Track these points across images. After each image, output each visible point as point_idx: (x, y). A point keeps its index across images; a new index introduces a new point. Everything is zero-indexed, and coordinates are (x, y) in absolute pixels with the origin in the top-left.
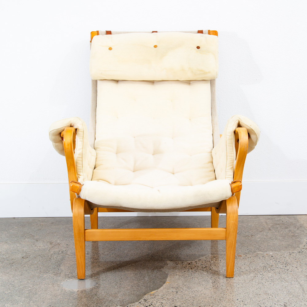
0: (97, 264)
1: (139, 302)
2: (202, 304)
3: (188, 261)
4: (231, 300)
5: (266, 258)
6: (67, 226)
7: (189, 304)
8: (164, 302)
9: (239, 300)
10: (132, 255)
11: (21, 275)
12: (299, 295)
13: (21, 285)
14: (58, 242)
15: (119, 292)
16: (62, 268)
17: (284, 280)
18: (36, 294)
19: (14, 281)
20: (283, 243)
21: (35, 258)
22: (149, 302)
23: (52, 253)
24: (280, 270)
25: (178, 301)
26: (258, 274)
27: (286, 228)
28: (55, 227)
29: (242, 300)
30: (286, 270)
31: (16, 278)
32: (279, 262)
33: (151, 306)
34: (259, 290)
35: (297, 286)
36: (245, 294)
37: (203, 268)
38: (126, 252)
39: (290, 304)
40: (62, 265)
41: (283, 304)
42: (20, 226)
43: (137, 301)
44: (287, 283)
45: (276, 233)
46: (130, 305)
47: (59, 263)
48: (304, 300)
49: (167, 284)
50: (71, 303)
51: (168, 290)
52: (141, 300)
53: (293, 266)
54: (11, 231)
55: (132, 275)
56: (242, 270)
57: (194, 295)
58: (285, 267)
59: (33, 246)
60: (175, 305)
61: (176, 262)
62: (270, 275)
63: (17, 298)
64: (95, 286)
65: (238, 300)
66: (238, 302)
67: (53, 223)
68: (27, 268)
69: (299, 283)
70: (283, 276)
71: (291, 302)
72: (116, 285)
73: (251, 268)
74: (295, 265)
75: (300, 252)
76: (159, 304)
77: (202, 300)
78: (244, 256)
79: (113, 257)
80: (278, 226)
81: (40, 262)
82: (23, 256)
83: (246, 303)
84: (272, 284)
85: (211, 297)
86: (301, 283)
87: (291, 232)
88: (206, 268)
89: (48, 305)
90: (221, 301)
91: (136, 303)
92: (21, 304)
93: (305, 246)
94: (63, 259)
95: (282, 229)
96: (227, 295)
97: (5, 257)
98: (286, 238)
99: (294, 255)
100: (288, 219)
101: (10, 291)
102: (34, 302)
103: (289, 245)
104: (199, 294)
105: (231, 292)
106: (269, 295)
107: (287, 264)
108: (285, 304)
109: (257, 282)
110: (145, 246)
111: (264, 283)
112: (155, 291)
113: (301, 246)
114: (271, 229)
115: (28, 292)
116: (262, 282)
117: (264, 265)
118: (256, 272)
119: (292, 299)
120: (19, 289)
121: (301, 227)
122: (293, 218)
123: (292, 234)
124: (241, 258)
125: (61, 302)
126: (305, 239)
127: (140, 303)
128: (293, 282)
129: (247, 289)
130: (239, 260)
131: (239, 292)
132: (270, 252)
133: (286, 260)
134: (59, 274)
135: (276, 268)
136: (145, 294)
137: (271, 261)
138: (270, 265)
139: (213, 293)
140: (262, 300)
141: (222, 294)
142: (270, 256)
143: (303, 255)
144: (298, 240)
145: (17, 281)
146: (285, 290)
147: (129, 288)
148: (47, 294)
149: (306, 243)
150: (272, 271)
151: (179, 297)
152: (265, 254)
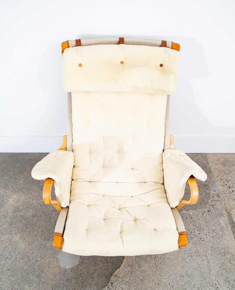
1: (107, 287)
4: (165, 284)
5: (188, 220)
8: (123, 287)
11: (33, 243)
12: (207, 276)
13: (33, 258)
15: (95, 271)
17: (198, 255)
18: (43, 272)
22: (114, 286)
24: (196, 239)
29: (172, 284)
30: (200, 239)
32: (196, 227)
34: (183, 269)
35: (206, 264)
36: (174, 276)
42: (31, 165)
44: (200, 259)
48: (209, 284)
49: (126, 259)
50: (65, 286)
51: (126, 269)
52: (109, 283)
53: (204, 232)
54: (25, 173)
57: (142, 278)
58: (199, 235)
62: (190, 246)
63: (32, 277)
64: (79, 261)
65: (169, 284)
66: (170, 287)
68: (37, 232)
69: (207, 259)
70: (198, 247)
81: (44, 223)
82: (34, 213)
84: (191, 261)
85: (153, 280)
90: (159, 286)
92: (34, 286)
96: (163, 277)
97: (22, 215)
98: (201, 189)
99: (205, 215)
101: (27, 267)
102: (42, 284)
103: (202, 200)
104: (146, 275)
105: (166, 273)
106: (189, 276)
107: (200, 230)
109: (182, 257)
111: (186, 259)
112: (118, 270)
113: (209, 201)
115: (38, 269)
116: (185, 257)
120: (32, 263)
121: (210, 172)
122: (205, 158)
125: (59, 285)
126: (212, 191)
128: (204, 258)
129: (175, 268)
132: (191, 211)
133: (200, 224)
135: (194, 236)
136: (112, 275)
137: (191, 225)
138: (190, 231)
139: (154, 274)
140: (184, 284)
141: (160, 276)
142: (191, 218)
143: (210, 216)
144: (208, 191)
145: (30, 252)
146: (199, 269)
147: (101, 265)
148: (50, 272)
149: (213, 197)
150: (191, 241)
151: (133, 281)
152: (187, 215)
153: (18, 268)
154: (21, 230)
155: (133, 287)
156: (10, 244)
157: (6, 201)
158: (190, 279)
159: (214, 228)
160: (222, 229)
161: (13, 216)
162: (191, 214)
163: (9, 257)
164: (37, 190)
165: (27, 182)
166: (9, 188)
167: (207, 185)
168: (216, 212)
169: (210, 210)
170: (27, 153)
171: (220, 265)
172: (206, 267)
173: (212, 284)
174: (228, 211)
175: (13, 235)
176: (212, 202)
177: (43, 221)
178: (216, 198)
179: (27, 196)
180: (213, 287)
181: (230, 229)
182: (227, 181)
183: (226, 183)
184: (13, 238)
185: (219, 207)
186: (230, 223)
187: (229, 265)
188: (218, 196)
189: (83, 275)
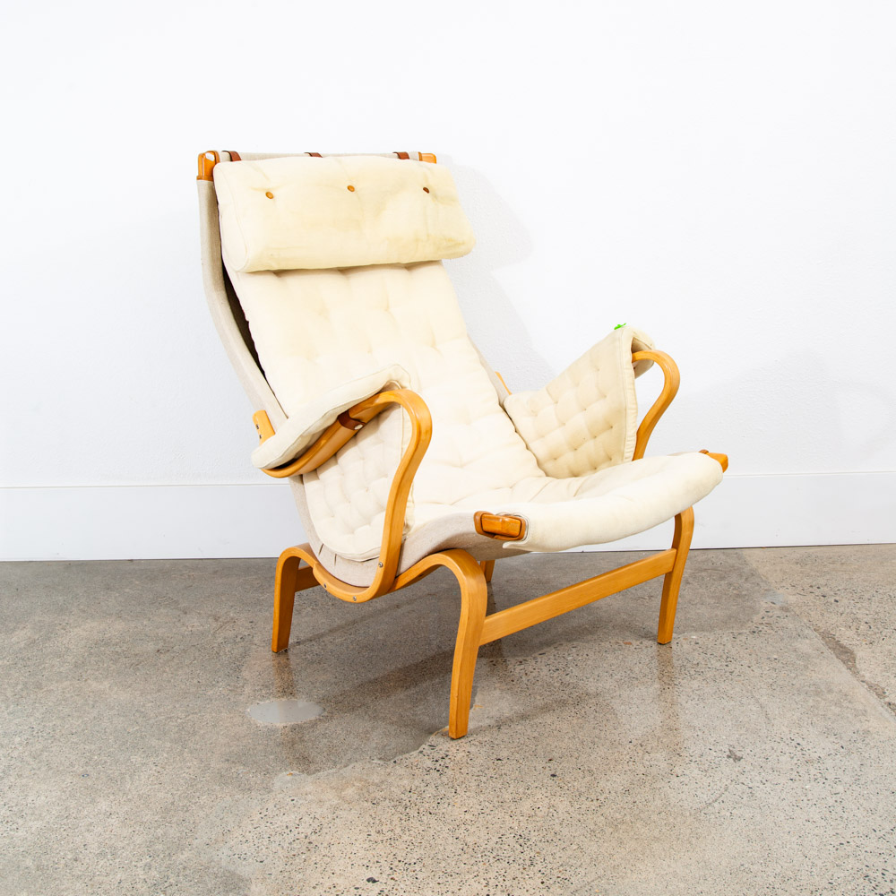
0: (321, 665)
1: (418, 751)
2: (555, 753)
3: (517, 656)
4: (617, 742)
5: (685, 646)
7: (527, 754)
8: (473, 749)
9: (634, 742)
10: (395, 645)
11: (159, 691)
12: (758, 728)
13: (160, 713)
16: (246, 674)
17: (725, 697)
18: (195, 733)
19: (144, 705)
20: (718, 612)
21: (185, 651)
22: (441, 750)
23: (220, 640)
24: (715, 673)
25: (503, 746)
26: (671, 683)
27: (722, 578)
28: (221, 581)
29: (640, 742)
30: (728, 674)
31: (149, 697)
32: (712, 656)
33: (447, 758)
34: (674, 718)
35: (754, 709)
36: (645, 730)
37: (551, 672)
38: (380, 637)
39: (741, 749)
40: (244, 668)
41: (727, 750)
42: (146, 578)
43: (415, 750)
44: (733, 703)
45: (700, 590)
46: (400, 757)
47: (238, 664)
48: (769, 739)
49: (477, 708)
50: (271, 753)
52: (423, 746)
53: (742, 663)
54: (127, 590)
56: (634, 676)
57: (536, 734)
58: (725, 667)
59: (179, 625)
60: (499, 757)
61: (491, 660)
62: (695, 684)
63: (154, 742)
64: (320, 715)
65: (630, 742)
66: (632, 747)
67: (215, 572)
68: (170, 675)
69: (758, 702)
70: (723, 685)
71: (742, 744)
72: (366, 713)
73: (655, 671)
74: (746, 662)
75: (755, 632)
76: (463, 754)
77: (556, 743)
78: (638, 643)
79: (354, 649)
80: (703, 574)
81: (195, 661)
82: (159, 647)
83: (649, 750)
84: (702, 705)
85: (574, 737)
86: (762, 700)
87: (732, 588)
88: (558, 672)
89: (223, 759)
90: (596, 745)
91: (412, 753)
92: (165, 755)
93: (763, 618)
94: (245, 654)
95: (714, 580)
96: (608, 732)
98: (724, 601)
99: (743, 638)
100: (723, 557)
101: (138, 728)
102: (191, 753)
103: (730, 617)
104: (547, 730)
105: (616, 725)
106: (697, 729)
107: (729, 659)
108: (731, 749)
109: (668, 701)
110: (422, 624)
111: (683, 703)
113: (756, 618)
114: (690, 580)
115: (176, 729)
116: (679, 700)
117: (680, 662)
118: (664, 678)
119: (745, 737)
120: (156, 722)
121: (753, 575)
122: (735, 556)
123: (735, 592)
124: (632, 648)
125: (251, 752)
126: (762, 603)
127: (421, 752)
128: (744, 700)
129: (649, 717)
130: (626, 652)
131: (632, 724)
132: (693, 633)
133: (726, 651)
134: (239, 690)
135: (707, 669)
136: (431, 733)
137: (696, 653)
138: (695, 662)
139: (577, 728)
140: (682, 741)
141: (597, 731)
142: (693, 643)
143: (762, 640)
144: (749, 604)
145: (150, 705)
146: (729, 718)
147: (395, 720)
148: (218, 733)
149: (767, 612)
150: (699, 677)
151: (505, 739)
152: (681, 639)
153: (107, 730)
155: (505, 749)
158: (700, 733)
159: (775, 657)
160: (804, 657)
162: (692, 638)
163: (76, 714)
164: (169, 613)
166: (71, 612)
167: (745, 595)
168: (780, 633)
169: (760, 631)
170: (132, 560)
171: (803, 710)
172: (755, 714)
173: (776, 740)
174: (822, 631)
175: (89, 681)
176: (765, 619)
178: (777, 613)
180: (782, 744)
181: (834, 656)
182: (815, 588)
183: (811, 589)
184: (90, 686)
185: (790, 626)
186: (830, 648)
187: (837, 710)
188: (785, 609)
189: (334, 736)
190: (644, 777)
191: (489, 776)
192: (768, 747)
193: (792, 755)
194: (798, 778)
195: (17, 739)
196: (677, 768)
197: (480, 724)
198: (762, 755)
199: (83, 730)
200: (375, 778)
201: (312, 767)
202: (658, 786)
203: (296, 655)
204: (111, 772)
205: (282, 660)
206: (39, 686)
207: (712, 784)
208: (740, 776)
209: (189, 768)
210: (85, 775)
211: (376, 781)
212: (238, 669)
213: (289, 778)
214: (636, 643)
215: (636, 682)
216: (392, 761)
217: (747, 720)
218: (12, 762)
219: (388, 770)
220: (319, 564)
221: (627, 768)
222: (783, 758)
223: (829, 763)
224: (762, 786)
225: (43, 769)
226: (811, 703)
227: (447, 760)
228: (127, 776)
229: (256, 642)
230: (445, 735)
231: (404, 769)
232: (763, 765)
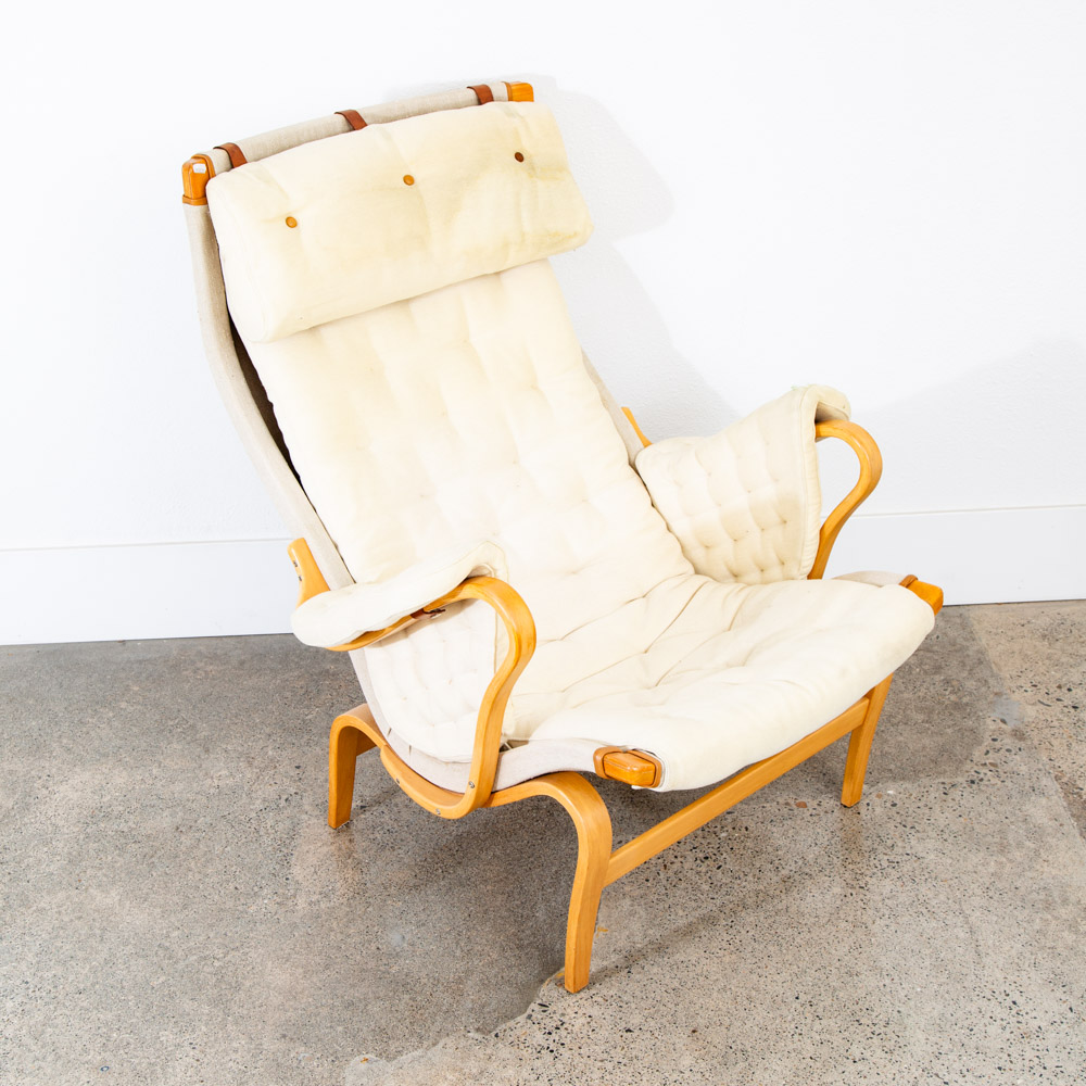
0: (395, 853)
1: (526, 1015)
2: (699, 1020)
4: (780, 998)
5: (878, 810)
6: (286, 676)
8: (595, 1012)
9: (802, 997)
11: (185, 907)
12: (964, 971)
13: (190, 950)
14: (270, 753)
15: (468, 972)
16: (297, 872)
17: (925, 911)
18: (238, 987)
19: (167, 935)
20: (926, 741)
23: (258, 805)
24: (915, 865)
25: (633, 1006)
26: (855, 883)
27: (937, 668)
28: (250, 682)
29: (810, 998)
30: (931, 866)
31: (173, 919)
32: (913, 831)
33: (562, 1028)
34: (856, 953)
35: (962, 935)
36: (817, 974)
37: (698, 862)
40: (293, 860)
42: (147, 679)
43: (522, 1013)
44: (934, 924)
45: (906, 695)
46: (503, 1026)
47: (286, 851)
48: (977, 993)
49: (601, 934)
50: (339, 1022)
52: (532, 1005)
54: (123, 705)
55: (500, 898)
56: (807, 870)
57: (676, 984)
59: (201, 774)
60: (628, 1026)
62: (887, 886)
63: (187, 1005)
65: (797, 998)
66: (799, 1006)
67: (241, 665)
68: (198, 876)
69: (967, 923)
70: (923, 889)
72: (457, 943)
73: (835, 860)
75: (973, 782)
76: (583, 1020)
77: (701, 1000)
78: (815, 803)
81: (229, 849)
82: (178, 820)
83: (820, 1013)
84: (893, 927)
85: (724, 989)
86: (973, 919)
87: (950, 689)
88: (707, 862)
89: (278, 1035)
90: (753, 1004)
91: (520, 1019)
92: (204, 1029)
93: (988, 752)
94: (293, 833)
96: (769, 979)
97: (126, 830)
98: (936, 717)
99: (957, 794)
100: (942, 625)
101: (163, 979)
102: (237, 1023)
103: (942, 751)
104: (691, 974)
105: (779, 965)
106: (884, 973)
109: (850, 919)
111: (869, 924)
113: (977, 753)
115: (214, 979)
116: (864, 918)
117: (869, 843)
118: (847, 875)
119: (946, 988)
120: (187, 966)
122: (958, 621)
123: (953, 698)
124: (807, 814)
126: (989, 721)
127: (530, 1017)
128: (950, 919)
129: (823, 950)
130: (799, 822)
131: (801, 965)
132: (890, 783)
134: (290, 903)
135: (906, 857)
136: (542, 981)
137: (891, 825)
138: (889, 843)
139: (729, 971)
140: (864, 995)
141: (755, 977)
142: (888, 805)
143: (982, 797)
144: (970, 723)
145: (176, 933)
146: (928, 952)
147: (495, 956)
149: (994, 740)
150: (893, 872)
151: (637, 993)
152: (873, 796)
153: (124, 983)
154: (123, 875)
155: (637, 1011)
156: (81, 917)
157: (45, 792)
158: (887, 981)
160: (1036, 833)
161: (82, 837)
162: (889, 795)
163: (80, 954)
164: (186, 752)
165: (135, 729)
166: (51, 752)
167: (967, 704)
168: (1008, 783)
169: (981, 780)
170: (123, 642)
171: (1025, 938)
172: (962, 945)
173: (988, 994)
174: (1065, 780)
175: (91, 890)
176: (990, 755)
177: (224, 841)
178: (1008, 742)
179: (140, 772)
180: (993, 1002)
181: (1076, 832)
182: (1064, 690)
183: (1058, 694)
184: (93, 899)
185: (1024, 769)
186: (1073, 815)
187: (1069, 937)
188: (1019, 735)
189: (417, 988)
190: (811, 1063)
191: (616, 1060)
192: (973, 1008)
193: (1004, 1023)
194: (1009, 1065)
195: (9, 1005)
196: (854, 1047)
197: (605, 963)
198: (966, 1024)
199: (93, 985)
200: (473, 1066)
201: (393, 1047)
202: (830, 1080)
203: (361, 832)
204: (137, 1061)
205: (343, 840)
206: (25, 902)
207: (897, 1077)
208: (935, 1061)
209: (236, 1051)
210: (105, 1068)
211: (474, 1071)
212: (285, 861)
213: (364, 1066)
214: (812, 803)
215: (809, 882)
216: (493, 1034)
217: (950, 956)
218: (8, 1047)
219: (489, 1051)
220: (388, 746)
221: (791, 1047)
222: (994, 1029)
223: (1051, 1038)
224: (961, 1080)
225: (49, 1059)
226: (1037, 925)
227: (563, 1032)
228: (158, 1068)
229: (307, 807)
230: (560, 983)
231: (509, 1049)
232: (965, 1041)
